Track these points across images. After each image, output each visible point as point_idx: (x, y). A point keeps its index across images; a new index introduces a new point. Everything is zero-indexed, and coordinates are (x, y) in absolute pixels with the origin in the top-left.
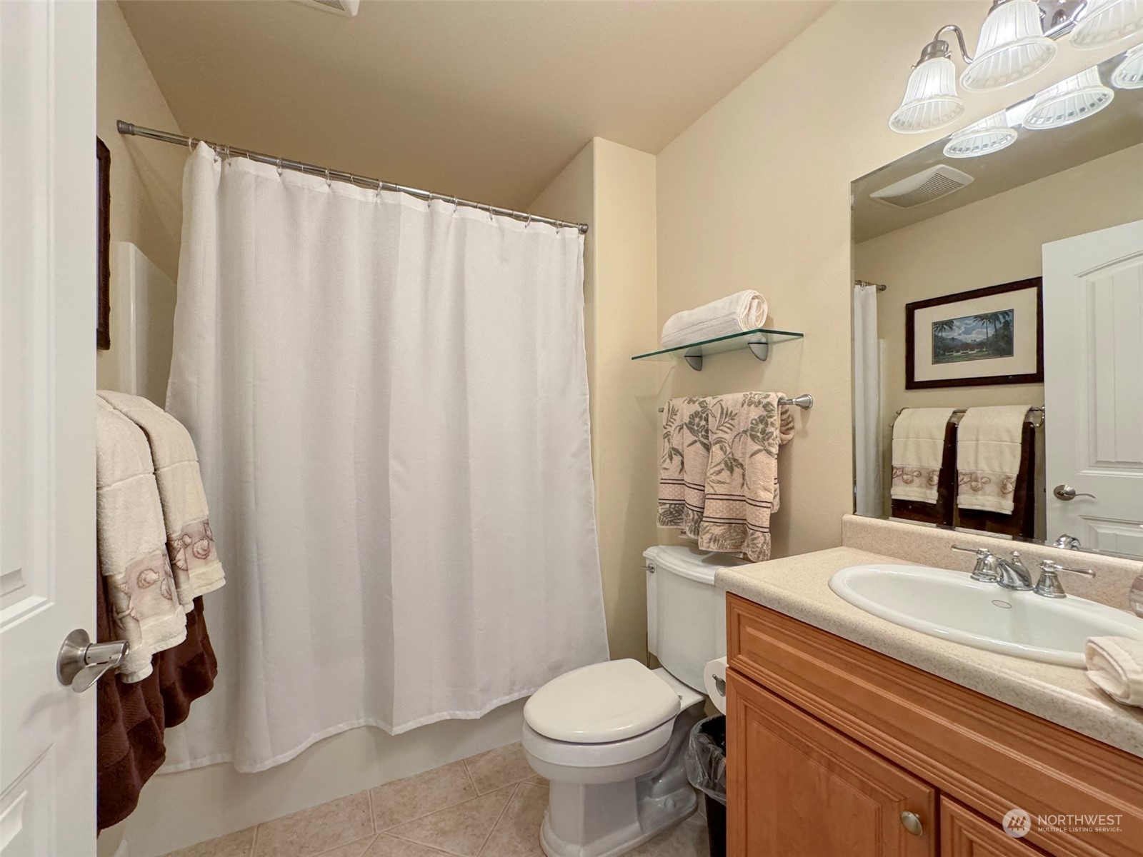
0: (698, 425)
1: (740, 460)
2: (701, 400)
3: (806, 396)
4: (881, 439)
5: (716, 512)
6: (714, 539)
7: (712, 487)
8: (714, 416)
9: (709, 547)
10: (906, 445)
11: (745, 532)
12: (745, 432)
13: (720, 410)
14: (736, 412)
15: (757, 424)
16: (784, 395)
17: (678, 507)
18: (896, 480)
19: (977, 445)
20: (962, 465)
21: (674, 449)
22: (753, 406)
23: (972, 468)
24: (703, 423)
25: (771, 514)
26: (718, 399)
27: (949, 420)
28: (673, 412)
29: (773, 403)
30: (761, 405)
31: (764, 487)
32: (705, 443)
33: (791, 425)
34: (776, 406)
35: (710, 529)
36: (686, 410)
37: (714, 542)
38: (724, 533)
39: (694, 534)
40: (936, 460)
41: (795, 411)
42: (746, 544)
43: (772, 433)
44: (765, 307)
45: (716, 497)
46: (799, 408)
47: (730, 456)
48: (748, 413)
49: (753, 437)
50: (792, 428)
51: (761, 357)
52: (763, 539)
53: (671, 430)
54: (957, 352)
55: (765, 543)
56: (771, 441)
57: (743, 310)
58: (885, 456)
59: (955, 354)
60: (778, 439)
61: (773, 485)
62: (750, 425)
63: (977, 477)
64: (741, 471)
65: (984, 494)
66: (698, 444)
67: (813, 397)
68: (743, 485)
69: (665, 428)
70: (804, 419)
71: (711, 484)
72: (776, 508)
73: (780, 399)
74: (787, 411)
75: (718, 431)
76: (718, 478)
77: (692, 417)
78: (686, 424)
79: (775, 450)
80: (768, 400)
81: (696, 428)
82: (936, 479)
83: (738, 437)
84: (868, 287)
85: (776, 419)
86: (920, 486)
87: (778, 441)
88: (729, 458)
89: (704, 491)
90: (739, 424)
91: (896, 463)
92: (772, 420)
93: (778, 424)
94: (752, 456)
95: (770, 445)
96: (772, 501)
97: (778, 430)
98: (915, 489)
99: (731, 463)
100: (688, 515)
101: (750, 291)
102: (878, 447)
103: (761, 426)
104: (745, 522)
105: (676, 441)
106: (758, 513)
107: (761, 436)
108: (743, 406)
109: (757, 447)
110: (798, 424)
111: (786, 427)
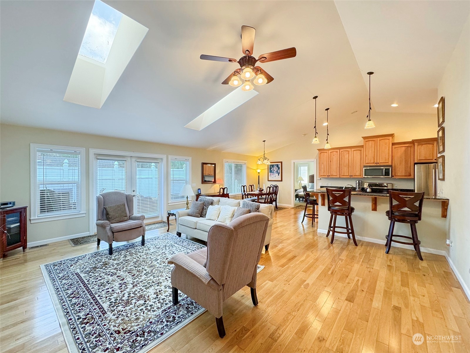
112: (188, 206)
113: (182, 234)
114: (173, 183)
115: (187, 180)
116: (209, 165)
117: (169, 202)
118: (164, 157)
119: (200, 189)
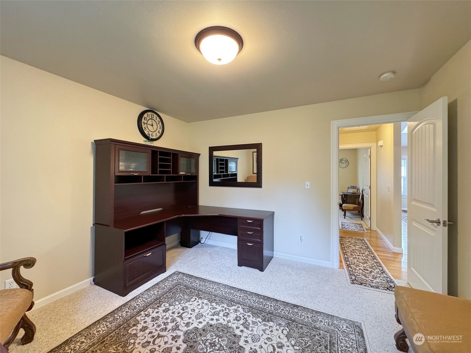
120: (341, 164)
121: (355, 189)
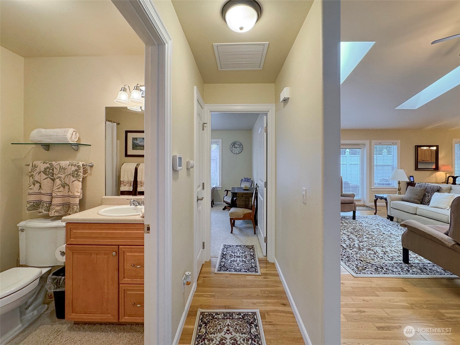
0: (48, 172)
1: (68, 184)
2: (50, 162)
3: (92, 163)
4: (117, 172)
5: (58, 202)
6: (57, 211)
7: (56, 194)
8: (56, 169)
9: (54, 214)
10: (124, 174)
11: (69, 207)
12: (70, 174)
13: (59, 167)
14: (66, 168)
15: (75, 172)
16: (84, 163)
17: (37, 203)
18: (122, 185)
19: (142, 174)
20: (139, 179)
21: (35, 181)
22: (73, 166)
23: (141, 180)
24: (51, 171)
25: (80, 200)
26: (58, 163)
27: (136, 167)
28: (35, 167)
29: (80, 165)
30: (76, 166)
31: (77, 191)
32: (52, 178)
33: (86, 172)
34: (81, 166)
35: (55, 208)
36: (42, 166)
37: (57, 213)
38: (61, 208)
39: (47, 211)
40: (132, 178)
41: (89, 168)
42: (70, 210)
43: (80, 175)
44: (78, 134)
45: (57, 197)
46: (89, 167)
47: (64, 182)
48: (71, 168)
49: (73, 176)
50: (87, 173)
51: (76, 150)
52: (76, 208)
53: (34, 174)
54: (138, 147)
55: (77, 209)
56: (80, 177)
57: (69, 135)
58: (119, 177)
59: (138, 148)
60: (82, 176)
61: (80, 190)
62: (72, 172)
63: (142, 183)
64: (68, 187)
65: (143, 187)
66: (49, 179)
67: (94, 163)
68: (69, 191)
69: (31, 173)
70: (91, 170)
71: (55, 192)
72: (81, 197)
73: (83, 164)
74: (85, 168)
75: (58, 174)
76: (58, 190)
77: (46, 169)
78: (42, 171)
79: (81, 180)
80: (79, 164)
81: (48, 173)
82: (132, 184)
83: (67, 176)
84: (114, 123)
85: (82, 170)
86: (128, 186)
87: (82, 177)
88: (63, 183)
89: (52, 195)
90: (67, 172)
91: (122, 180)
92: (80, 171)
93: (82, 172)
94: (72, 182)
95: (79, 178)
96: (80, 195)
97: (82, 174)
98: (127, 187)
99: (64, 185)
100: (43, 205)
101: (72, 129)
102: (116, 175)
103: (76, 173)
104: (70, 204)
105: (37, 178)
106: (75, 200)
107: (76, 176)
108: (69, 166)
109: (74, 179)
110: (89, 171)
111: (85, 172)
112: (400, 192)
113: (394, 218)
114: (377, 168)
115: (393, 166)
116: (425, 148)
117: (372, 188)
118: (367, 142)
119: (413, 176)
120: (233, 148)
121: (249, 182)
